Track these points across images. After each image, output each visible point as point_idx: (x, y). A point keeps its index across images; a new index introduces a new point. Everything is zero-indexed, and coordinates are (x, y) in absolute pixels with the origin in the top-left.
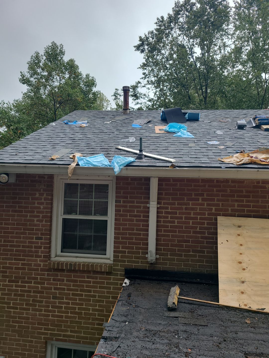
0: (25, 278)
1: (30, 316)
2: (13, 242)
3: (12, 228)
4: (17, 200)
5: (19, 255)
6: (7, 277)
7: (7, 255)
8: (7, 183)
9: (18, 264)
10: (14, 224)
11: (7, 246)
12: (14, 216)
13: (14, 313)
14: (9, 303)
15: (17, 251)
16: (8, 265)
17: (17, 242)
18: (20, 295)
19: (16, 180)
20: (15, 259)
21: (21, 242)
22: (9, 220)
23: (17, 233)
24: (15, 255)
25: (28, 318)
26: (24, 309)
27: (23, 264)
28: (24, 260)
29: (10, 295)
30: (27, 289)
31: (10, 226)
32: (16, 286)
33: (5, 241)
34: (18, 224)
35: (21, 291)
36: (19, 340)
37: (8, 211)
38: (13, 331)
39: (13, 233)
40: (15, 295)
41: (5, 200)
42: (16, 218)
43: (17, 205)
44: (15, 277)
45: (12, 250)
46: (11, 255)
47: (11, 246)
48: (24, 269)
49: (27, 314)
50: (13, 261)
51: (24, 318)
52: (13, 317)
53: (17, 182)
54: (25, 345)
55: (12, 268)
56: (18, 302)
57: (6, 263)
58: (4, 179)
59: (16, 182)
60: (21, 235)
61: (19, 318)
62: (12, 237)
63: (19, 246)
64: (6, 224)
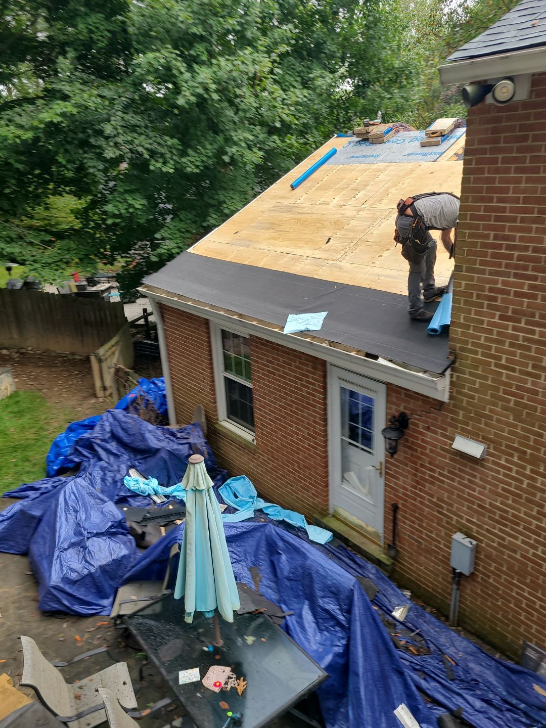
0: (533, 315)
1: (541, 390)
2: (513, 239)
3: (512, 210)
4: (529, 143)
5: (526, 268)
6: (497, 308)
7: (500, 265)
8: (510, 102)
9: (521, 286)
10: (517, 200)
11: (500, 247)
12: (518, 181)
13: (508, 376)
14: (500, 359)
15: (520, 258)
16: (500, 286)
17: (522, 239)
18: (521, 347)
19: (531, 92)
20: (516, 275)
21: (531, 240)
22: (507, 190)
23: (523, 220)
24: (517, 267)
25: (536, 393)
26: (529, 374)
27: (532, 287)
28: (535, 278)
29: (502, 343)
30: (536, 337)
31: (508, 205)
32: (514, 329)
33: (496, 237)
34: (526, 200)
35: (525, 339)
36: (516, 427)
37: (507, 171)
38: (505, 408)
39: (514, 220)
40: (512, 345)
41: (502, 145)
42: (523, 185)
43: (528, 155)
44: (514, 311)
45: (510, 257)
46: (507, 266)
47: (509, 247)
48: (534, 297)
49: (534, 384)
50: (512, 279)
51: (528, 390)
52: (506, 384)
53: (533, 97)
54: (528, 439)
55: (508, 293)
56: (517, 358)
57: (496, 282)
58: (504, 93)
59: (530, 98)
60: (533, 223)
61: (518, 387)
62: (511, 229)
63: (526, 248)
64: (500, 200)
